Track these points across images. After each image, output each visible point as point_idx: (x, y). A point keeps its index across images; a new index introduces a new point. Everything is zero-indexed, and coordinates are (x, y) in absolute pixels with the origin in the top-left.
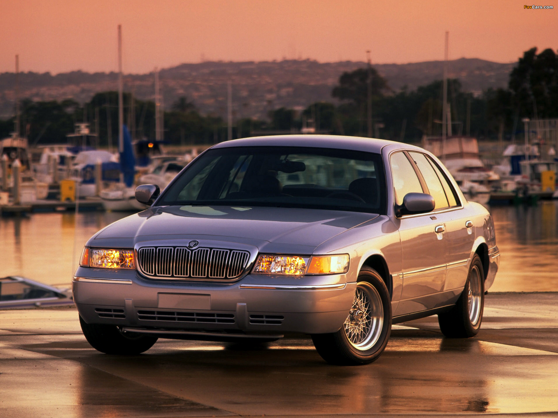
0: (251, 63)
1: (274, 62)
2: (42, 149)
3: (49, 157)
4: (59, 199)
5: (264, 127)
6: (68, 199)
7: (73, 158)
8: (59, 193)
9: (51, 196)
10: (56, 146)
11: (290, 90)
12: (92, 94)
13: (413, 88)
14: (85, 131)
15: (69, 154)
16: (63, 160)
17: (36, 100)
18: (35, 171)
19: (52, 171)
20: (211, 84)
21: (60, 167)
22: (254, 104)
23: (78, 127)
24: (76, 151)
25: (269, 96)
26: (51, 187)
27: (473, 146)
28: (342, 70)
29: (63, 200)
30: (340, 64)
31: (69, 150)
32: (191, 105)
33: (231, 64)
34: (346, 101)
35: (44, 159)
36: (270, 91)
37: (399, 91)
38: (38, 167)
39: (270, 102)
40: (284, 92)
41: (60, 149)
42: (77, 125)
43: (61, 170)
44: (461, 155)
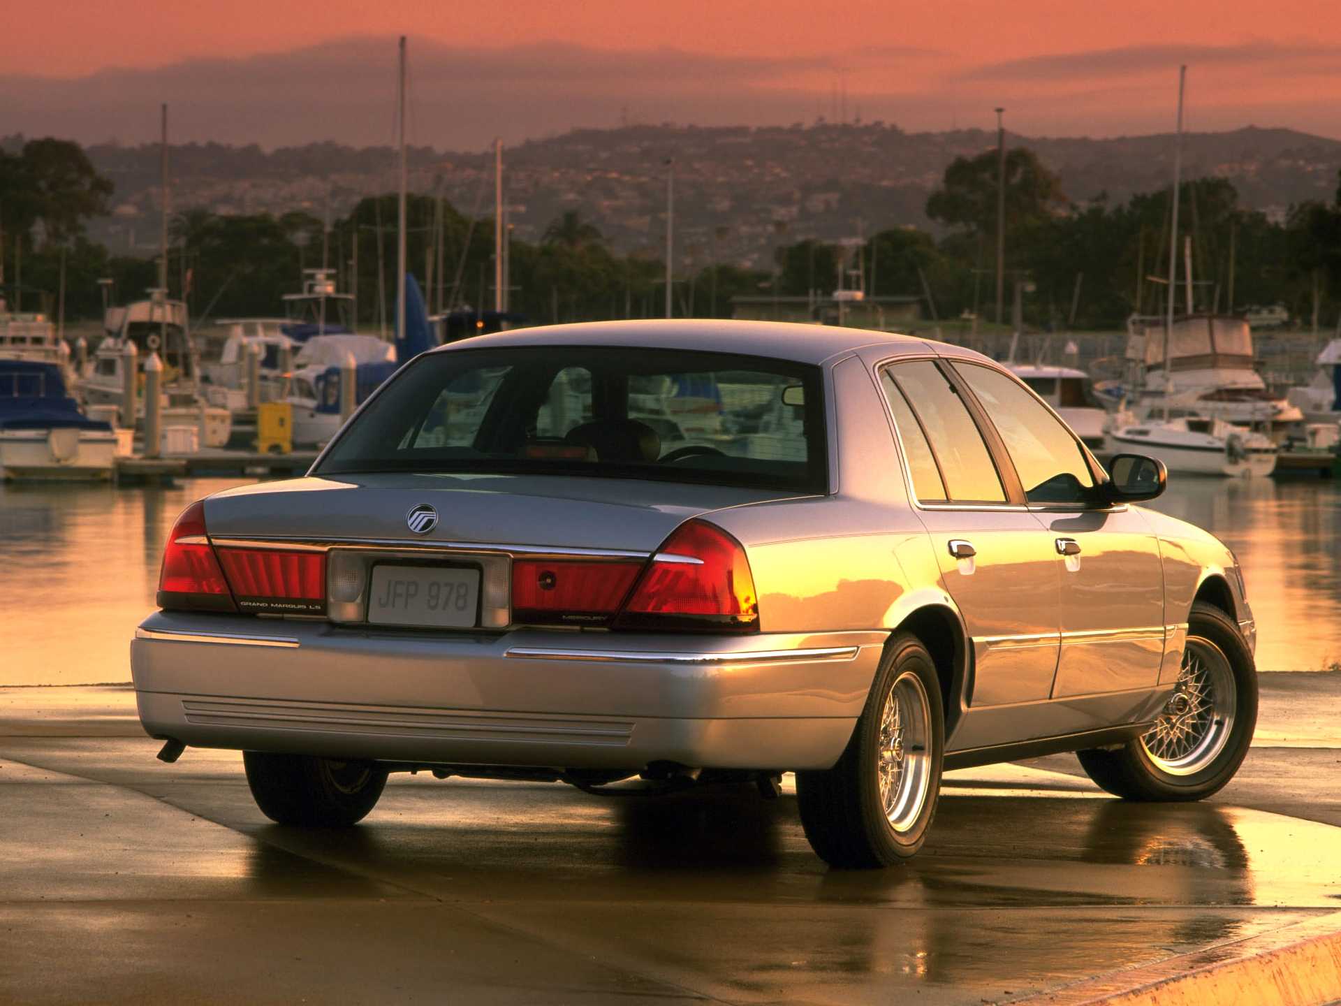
0: (741, 131)
1: (796, 130)
2: (226, 328)
3: (241, 348)
4: (254, 449)
5: (763, 285)
6: (275, 448)
7: (295, 350)
8: (254, 435)
9: (236, 441)
10: (259, 322)
11: (834, 197)
12: (357, 200)
13: (1121, 197)
14: (327, 288)
15: (287, 342)
16: (273, 356)
17: (224, 210)
18: (206, 379)
19: (245, 381)
20: (644, 179)
21: (265, 371)
22: (744, 229)
23: (312, 277)
24: (302, 335)
25: (780, 213)
26: (239, 420)
27: (1241, 340)
28: (957, 151)
29: (263, 451)
30: (954, 137)
31: (286, 331)
32: (589, 231)
33: (693, 133)
34: (959, 228)
35: (230, 355)
36: (786, 200)
37: (1084, 206)
38: (214, 370)
39: (780, 225)
40: (817, 203)
41: (267, 328)
42: (308, 271)
43: (264, 378)
44: (1213, 360)
